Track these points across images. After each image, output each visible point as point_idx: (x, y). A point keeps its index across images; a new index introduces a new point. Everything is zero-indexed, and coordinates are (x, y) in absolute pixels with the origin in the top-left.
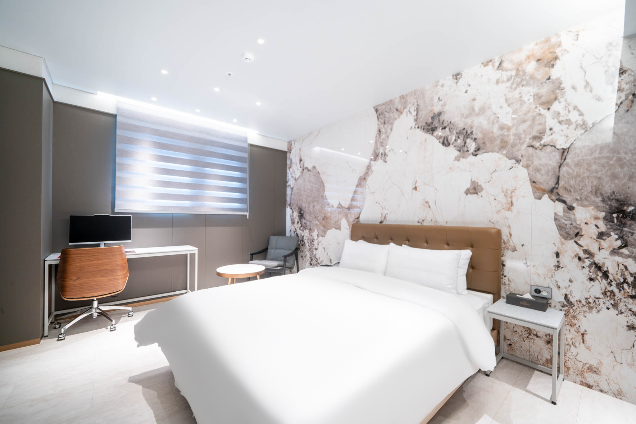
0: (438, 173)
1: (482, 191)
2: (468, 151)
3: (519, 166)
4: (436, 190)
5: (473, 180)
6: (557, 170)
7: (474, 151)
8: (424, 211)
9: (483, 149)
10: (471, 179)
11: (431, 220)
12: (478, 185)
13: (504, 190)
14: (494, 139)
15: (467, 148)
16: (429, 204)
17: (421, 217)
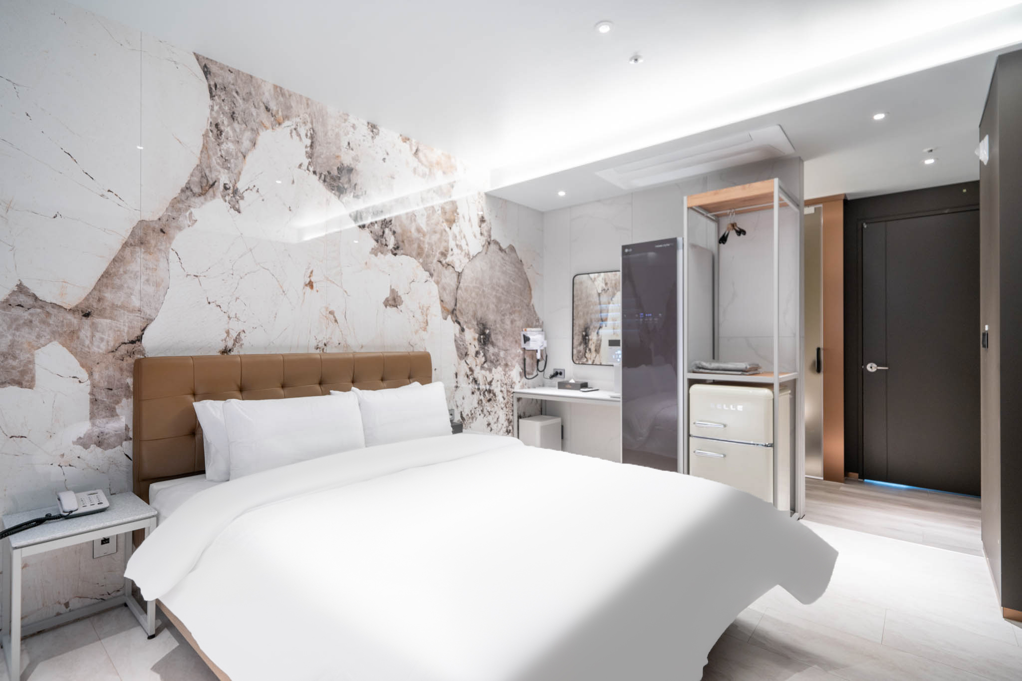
0: (348, 266)
1: (402, 304)
2: (386, 245)
3: (432, 280)
4: (345, 294)
5: (393, 287)
6: (455, 292)
7: (393, 248)
8: (327, 328)
9: (402, 249)
10: (391, 286)
11: (339, 344)
12: (397, 296)
13: (421, 307)
14: (412, 241)
15: (386, 240)
16: (334, 317)
17: (322, 338)
